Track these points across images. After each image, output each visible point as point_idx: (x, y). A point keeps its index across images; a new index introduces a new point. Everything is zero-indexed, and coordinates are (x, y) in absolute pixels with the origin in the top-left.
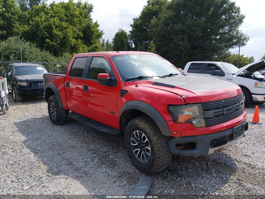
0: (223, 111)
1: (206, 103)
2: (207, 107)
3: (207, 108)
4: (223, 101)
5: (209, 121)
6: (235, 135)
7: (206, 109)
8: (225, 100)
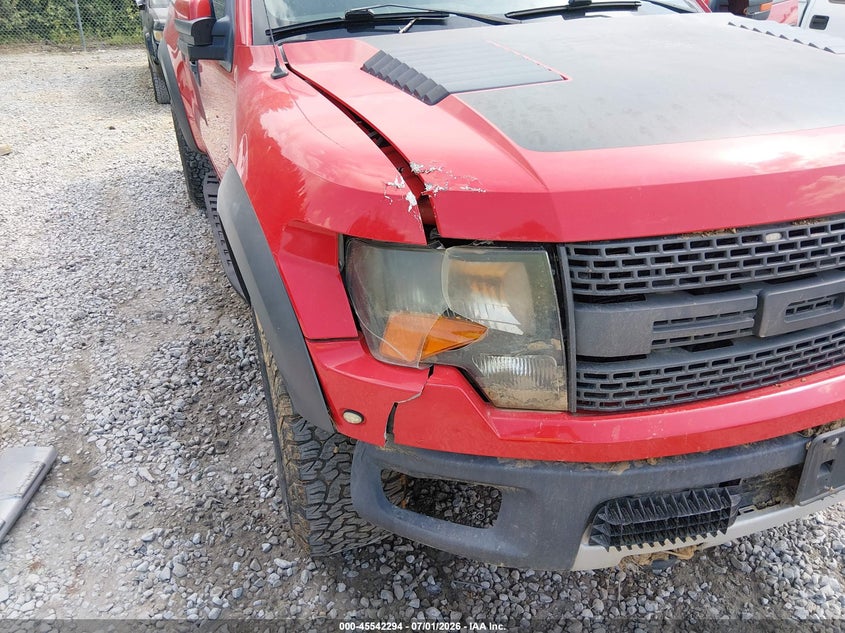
0: (758, 313)
1: (596, 252)
2: (599, 276)
3: (600, 287)
4: (773, 238)
5: (604, 377)
6: (820, 475)
7: (593, 292)
8: (793, 228)
